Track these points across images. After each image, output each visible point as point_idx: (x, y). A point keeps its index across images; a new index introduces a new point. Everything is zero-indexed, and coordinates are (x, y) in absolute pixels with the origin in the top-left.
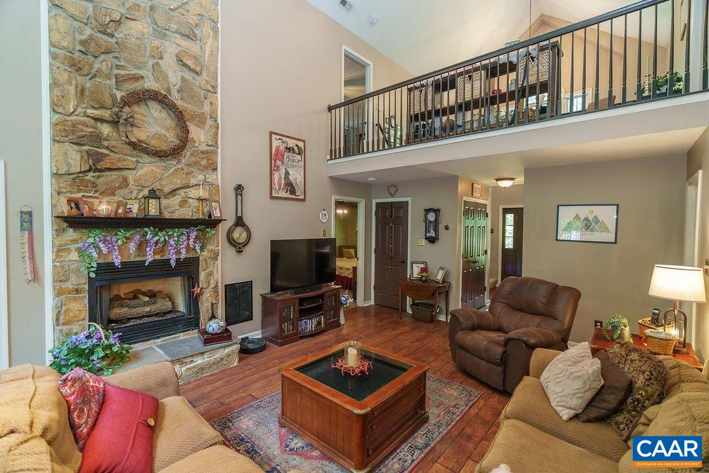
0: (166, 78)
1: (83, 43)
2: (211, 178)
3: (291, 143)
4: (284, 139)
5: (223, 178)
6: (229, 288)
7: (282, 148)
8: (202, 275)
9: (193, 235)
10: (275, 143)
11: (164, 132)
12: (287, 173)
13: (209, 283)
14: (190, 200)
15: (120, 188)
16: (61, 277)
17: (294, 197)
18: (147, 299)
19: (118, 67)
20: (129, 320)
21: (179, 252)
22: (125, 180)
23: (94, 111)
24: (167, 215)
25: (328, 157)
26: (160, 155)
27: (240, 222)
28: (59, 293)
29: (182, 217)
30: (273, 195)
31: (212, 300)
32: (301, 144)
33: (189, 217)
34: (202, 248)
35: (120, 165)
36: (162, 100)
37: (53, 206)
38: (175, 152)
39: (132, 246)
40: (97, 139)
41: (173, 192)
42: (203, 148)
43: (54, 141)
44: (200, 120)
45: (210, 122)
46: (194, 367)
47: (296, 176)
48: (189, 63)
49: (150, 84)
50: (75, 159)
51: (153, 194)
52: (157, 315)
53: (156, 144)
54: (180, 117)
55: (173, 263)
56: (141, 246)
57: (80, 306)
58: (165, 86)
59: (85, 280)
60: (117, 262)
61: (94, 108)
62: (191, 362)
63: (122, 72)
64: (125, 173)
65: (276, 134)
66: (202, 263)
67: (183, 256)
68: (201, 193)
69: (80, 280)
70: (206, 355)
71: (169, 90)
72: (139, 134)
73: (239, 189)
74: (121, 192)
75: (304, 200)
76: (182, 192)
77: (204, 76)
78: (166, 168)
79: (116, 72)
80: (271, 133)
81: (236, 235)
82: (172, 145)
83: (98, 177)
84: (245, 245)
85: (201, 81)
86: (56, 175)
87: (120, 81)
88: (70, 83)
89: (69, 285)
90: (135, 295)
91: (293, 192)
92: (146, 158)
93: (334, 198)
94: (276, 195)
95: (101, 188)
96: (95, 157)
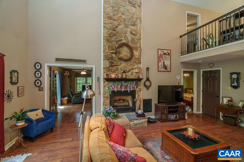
0: (127, 38)
1: (110, 34)
2: (139, 66)
3: (165, 52)
4: (163, 51)
5: (143, 66)
6: (145, 101)
7: (162, 54)
8: (137, 96)
9: (134, 83)
10: (160, 53)
11: (127, 54)
12: (164, 62)
13: (139, 98)
14: (134, 73)
15: (117, 70)
16: (104, 94)
17: (166, 70)
18: (122, 101)
19: (117, 38)
20: (118, 106)
21: (130, 89)
22: (118, 68)
23: (112, 51)
24: (127, 78)
25: (180, 55)
26: (126, 61)
27: (148, 79)
28: (104, 97)
29: (131, 78)
30: (159, 70)
31: (139, 104)
32: (169, 52)
33: (133, 78)
34: (137, 87)
35: (117, 64)
36: (126, 45)
37: (103, 76)
38: (129, 60)
39: (119, 86)
40: (112, 58)
41: (129, 71)
42: (137, 57)
43: (104, 60)
44: (136, 49)
45: (139, 49)
46: (134, 123)
47: (167, 63)
48: (134, 33)
49: (124, 41)
50: (108, 65)
51: (124, 72)
52: (125, 106)
53: (125, 58)
54: (131, 49)
55: (129, 92)
56: (121, 86)
57: (108, 101)
58: (127, 41)
59: (109, 95)
60: (116, 90)
61: (111, 50)
62: (133, 122)
63: (117, 40)
64: (118, 66)
65: (160, 49)
66: (136, 92)
67: (131, 90)
68: (137, 71)
69: (108, 95)
70: (137, 120)
71: (128, 42)
72: (121, 55)
73: (148, 69)
74: (117, 72)
75: (170, 71)
76: (131, 71)
77: (138, 35)
78: (127, 64)
79: (116, 40)
80: (158, 49)
81: (147, 84)
82: (129, 57)
83: (112, 68)
84: (150, 87)
85: (137, 37)
86: (104, 68)
87: (117, 42)
88: (107, 45)
89: (106, 96)
90: (120, 100)
91: (166, 68)
92: (123, 62)
93: (182, 70)
94: (160, 70)
95: (113, 71)
96: (112, 63)
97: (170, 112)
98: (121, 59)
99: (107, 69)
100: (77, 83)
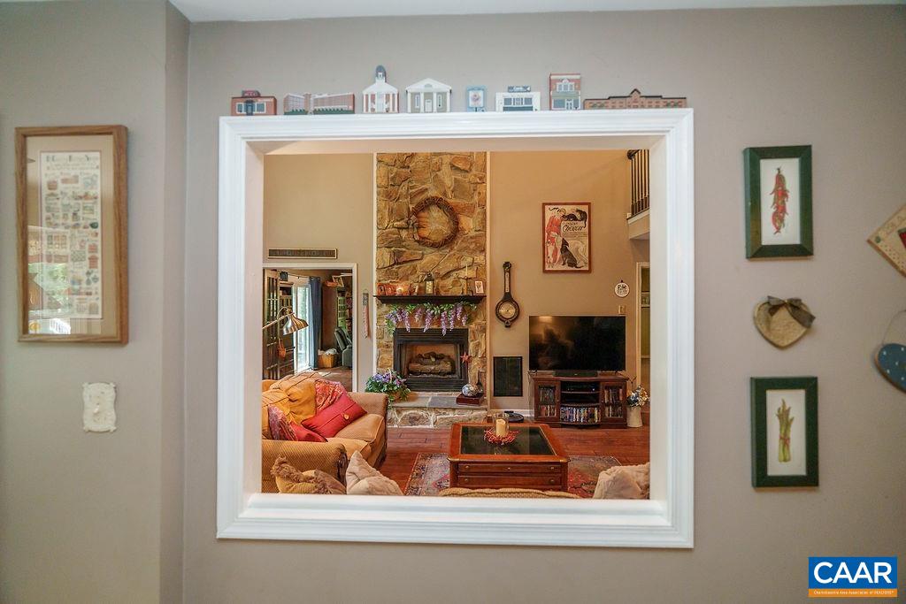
0: (442, 183)
1: (393, 179)
2: (479, 259)
4: (560, 207)
5: (492, 258)
6: (498, 361)
7: (558, 216)
8: (471, 345)
9: (460, 309)
10: (548, 215)
11: (441, 227)
12: (565, 243)
13: (477, 353)
14: (461, 280)
15: (411, 274)
17: (574, 268)
18: (433, 360)
19: (412, 188)
20: (421, 373)
21: (448, 324)
22: (414, 268)
23: (398, 223)
24: (443, 293)
25: (629, 215)
26: (436, 246)
27: (508, 298)
28: (379, 346)
29: (454, 295)
30: (547, 269)
32: (585, 208)
33: (460, 294)
34: (469, 321)
35: (412, 258)
36: (438, 202)
37: (377, 290)
38: (448, 242)
39: (417, 317)
40: (399, 241)
41: (448, 274)
42: (473, 233)
43: (378, 247)
44: (470, 210)
45: (478, 210)
46: (446, 418)
47: (578, 246)
48: (460, 165)
49: (433, 193)
50: (387, 260)
51: (430, 279)
52: (439, 374)
53: (435, 238)
54: (453, 213)
55: (444, 332)
56: (423, 316)
57: (389, 358)
58: (442, 190)
59: (392, 339)
60: (408, 328)
61: (398, 221)
62: (444, 414)
63: (414, 190)
64: (415, 263)
65: (550, 204)
66: (470, 335)
67: (451, 327)
68: (467, 273)
69: (389, 340)
70: (456, 412)
71: (445, 194)
72: (425, 233)
73: (507, 266)
74: (412, 277)
75: (589, 271)
76: (454, 274)
77: (474, 172)
78: (442, 256)
79: (411, 191)
80: (544, 204)
81: (502, 311)
82: (446, 236)
83: (399, 268)
84: (513, 321)
85: (470, 177)
86: (379, 269)
87: (413, 196)
88: (385, 207)
89: (383, 342)
90: (429, 356)
91: (573, 263)
92: (429, 250)
93: (639, 266)
94: (551, 269)
95: (401, 275)
96: (397, 254)
97: (567, 400)
98: (423, 241)
99: (386, 270)
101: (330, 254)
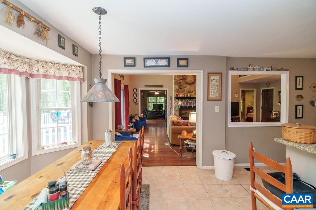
11: (191, 79)
16: (175, 108)
20: (185, 118)
21: (194, 104)
22: (184, 90)
24: (192, 97)
26: (190, 84)
28: (175, 110)
35: (184, 87)
37: (174, 96)
39: (185, 103)
40: (180, 83)
41: (193, 92)
43: (175, 84)
50: (177, 88)
51: (189, 92)
53: (189, 82)
55: (193, 107)
56: (187, 103)
57: (178, 113)
59: (178, 109)
60: (183, 106)
61: (180, 77)
64: (184, 89)
69: (177, 109)
72: (187, 81)
74: (184, 92)
76: (194, 91)
78: (191, 87)
82: (193, 82)
83: (180, 90)
86: (174, 90)
89: (176, 109)
90: (186, 113)
92: (188, 85)
93: (241, 89)
95: (181, 92)
96: (180, 86)
98: (187, 83)
99: (176, 91)
100: (148, 102)
101: (161, 86)
